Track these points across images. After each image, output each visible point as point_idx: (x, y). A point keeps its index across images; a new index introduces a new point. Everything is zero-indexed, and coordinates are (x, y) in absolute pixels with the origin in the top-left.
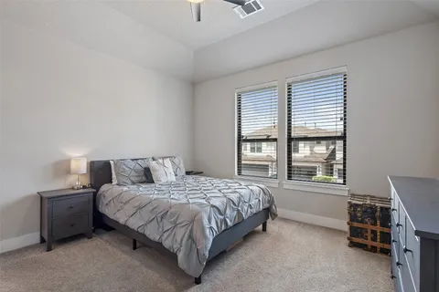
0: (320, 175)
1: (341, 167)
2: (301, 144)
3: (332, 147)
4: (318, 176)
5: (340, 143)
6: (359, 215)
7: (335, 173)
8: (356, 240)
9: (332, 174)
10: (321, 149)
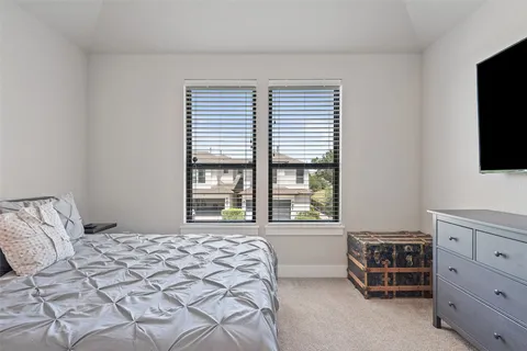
0: (228, 207)
1: (251, 197)
2: (208, 174)
3: (238, 176)
4: (226, 209)
5: (248, 173)
6: (376, 258)
7: (244, 205)
8: (375, 288)
9: (239, 205)
10: (229, 179)
